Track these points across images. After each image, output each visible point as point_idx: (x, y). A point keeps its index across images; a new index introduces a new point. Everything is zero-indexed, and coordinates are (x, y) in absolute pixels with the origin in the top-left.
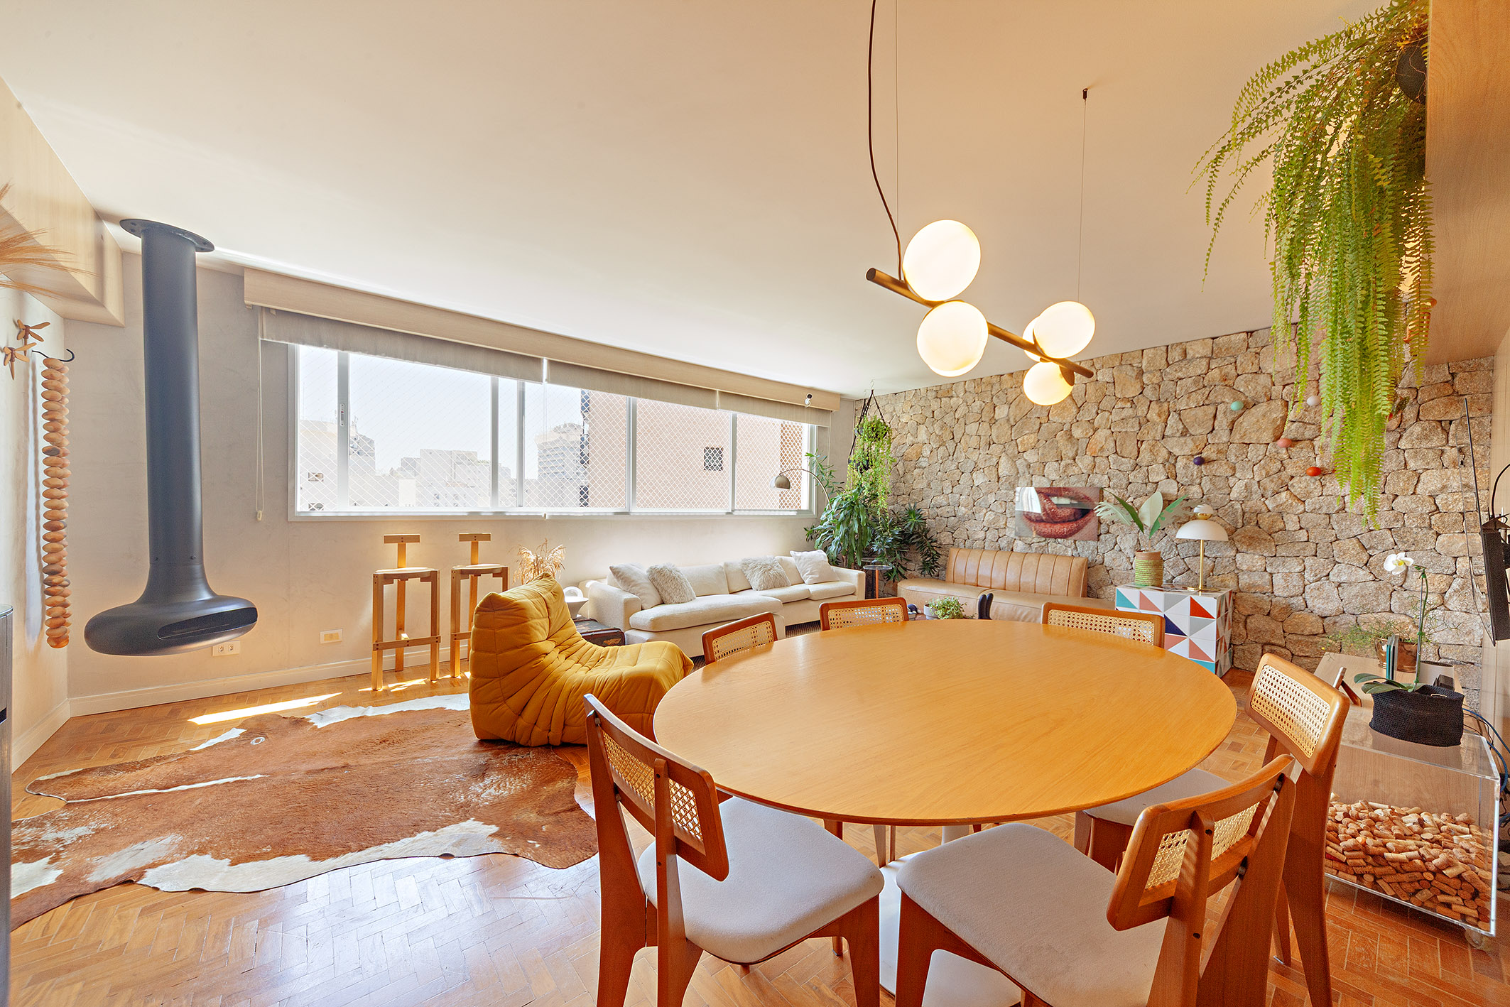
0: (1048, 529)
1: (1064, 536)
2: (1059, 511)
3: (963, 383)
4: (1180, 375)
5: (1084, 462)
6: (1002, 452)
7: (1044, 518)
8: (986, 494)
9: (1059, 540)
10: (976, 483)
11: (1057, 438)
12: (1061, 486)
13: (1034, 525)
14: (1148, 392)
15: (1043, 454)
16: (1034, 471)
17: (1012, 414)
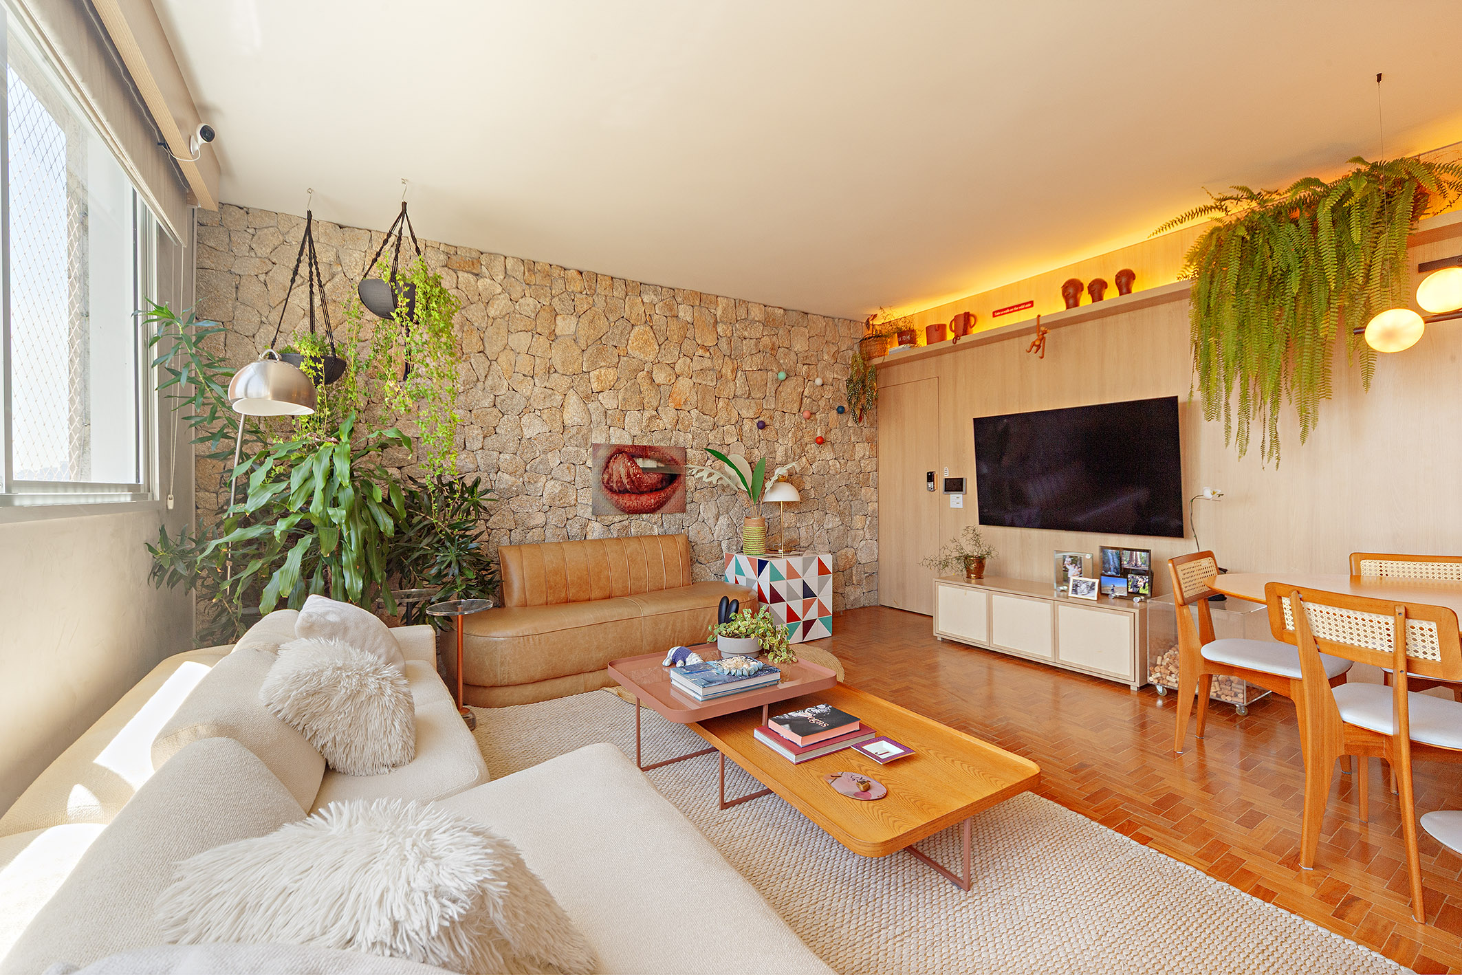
0: (632, 502)
1: (652, 510)
2: (645, 477)
3: (503, 258)
4: (746, 333)
5: (668, 416)
6: (569, 388)
7: (628, 487)
8: (545, 452)
9: (644, 516)
10: (528, 433)
11: (639, 380)
12: (645, 444)
13: (617, 497)
14: (723, 345)
15: (624, 399)
16: (613, 420)
17: (582, 332)
